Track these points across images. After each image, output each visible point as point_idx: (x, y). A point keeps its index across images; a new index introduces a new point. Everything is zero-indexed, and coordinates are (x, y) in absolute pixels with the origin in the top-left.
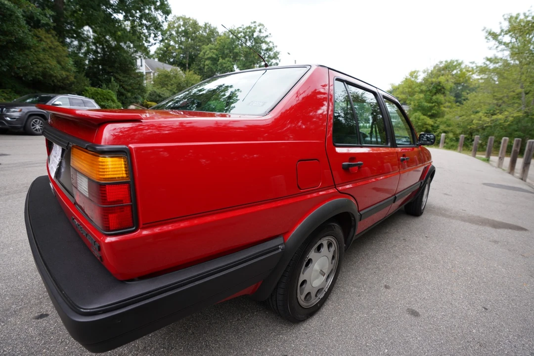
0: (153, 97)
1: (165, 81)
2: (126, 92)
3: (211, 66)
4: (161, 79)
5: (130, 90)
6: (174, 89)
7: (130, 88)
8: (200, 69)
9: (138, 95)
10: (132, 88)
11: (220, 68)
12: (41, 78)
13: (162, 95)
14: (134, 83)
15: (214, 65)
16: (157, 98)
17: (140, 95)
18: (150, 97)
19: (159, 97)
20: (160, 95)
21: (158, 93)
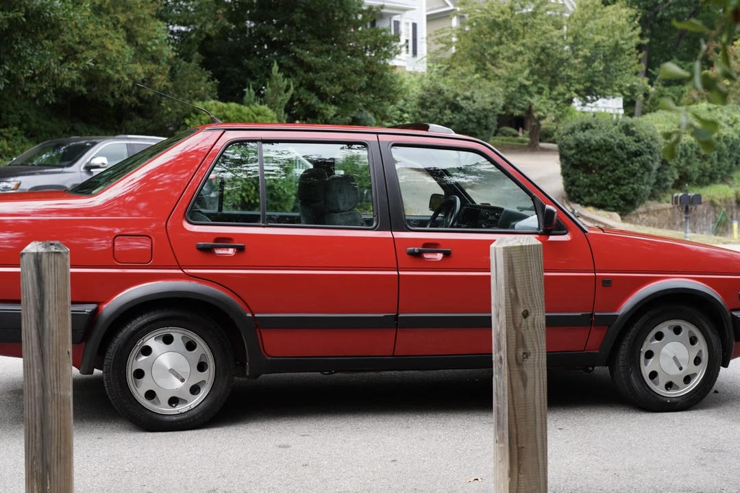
1: (490, 44)
5: (336, 95)
6: (521, 71)
7: (339, 89)
9: (365, 111)
10: (347, 89)
12: (84, 90)
13: (463, 103)
14: (352, 71)
16: (446, 114)
17: (371, 111)
18: (420, 113)
19: (453, 112)
20: (458, 101)
21: (451, 96)
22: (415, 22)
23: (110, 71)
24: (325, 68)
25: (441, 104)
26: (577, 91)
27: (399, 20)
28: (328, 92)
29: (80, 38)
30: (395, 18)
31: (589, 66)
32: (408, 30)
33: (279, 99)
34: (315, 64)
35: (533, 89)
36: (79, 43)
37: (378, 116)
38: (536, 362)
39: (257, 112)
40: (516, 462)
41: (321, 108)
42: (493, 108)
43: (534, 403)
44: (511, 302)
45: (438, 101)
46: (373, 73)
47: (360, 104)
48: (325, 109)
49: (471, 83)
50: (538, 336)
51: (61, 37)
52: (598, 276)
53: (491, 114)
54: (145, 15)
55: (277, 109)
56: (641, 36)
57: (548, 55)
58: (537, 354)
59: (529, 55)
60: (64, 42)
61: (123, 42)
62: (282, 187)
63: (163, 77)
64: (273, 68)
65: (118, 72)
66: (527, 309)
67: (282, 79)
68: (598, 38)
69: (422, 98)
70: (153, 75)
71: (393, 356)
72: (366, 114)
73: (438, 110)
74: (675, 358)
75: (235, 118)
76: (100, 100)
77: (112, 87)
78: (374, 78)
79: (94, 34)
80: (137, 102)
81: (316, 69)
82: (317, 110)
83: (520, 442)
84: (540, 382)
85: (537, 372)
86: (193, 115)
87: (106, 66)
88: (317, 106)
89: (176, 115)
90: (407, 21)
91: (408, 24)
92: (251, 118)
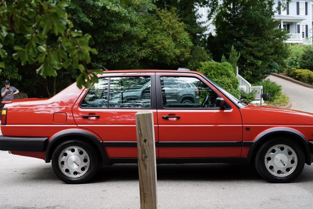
22: (307, 24)
23: (166, 52)
24: (256, 46)
25: (312, 58)
27: (299, 24)
28: (258, 55)
29: (155, 41)
30: (298, 24)
32: (304, 28)
33: (234, 59)
34: (252, 45)
36: (155, 43)
37: (280, 64)
38: (150, 160)
39: (224, 65)
40: (143, 199)
41: (255, 62)
43: (150, 176)
44: (139, 136)
45: (310, 56)
46: (277, 47)
47: (272, 59)
48: (257, 62)
50: (151, 149)
51: (148, 41)
52: (244, 126)
54: (180, 31)
55: (233, 63)
58: (150, 156)
60: (149, 43)
61: (171, 41)
62: (234, 93)
63: (188, 53)
64: (232, 48)
65: (169, 52)
66: (146, 139)
67: (235, 52)
69: (303, 56)
70: (184, 53)
71: (159, 158)
72: (274, 63)
73: (310, 60)
74: (281, 160)
75: (215, 68)
76: (165, 63)
77: (167, 58)
78: (278, 49)
79: (160, 39)
80: (178, 63)
81: (253, 47)
82: (254, 63)
83: (144, 191)
84: (152, 167)
85: (151, 163)
86: (200, 67)
87: (165, 51)
88: (254, 61)
89: (193, 67)
90: (303, 24)
91: (304, 25)
92: (222, 67)
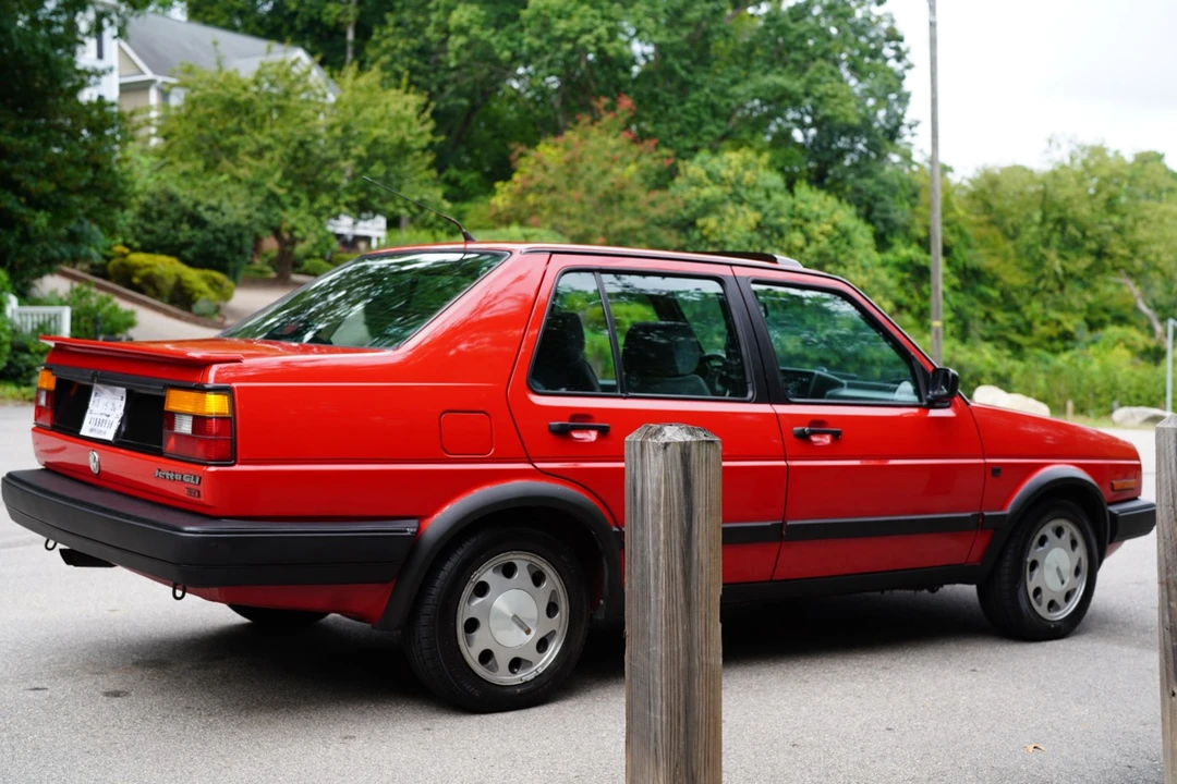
0: (160, 227)
1: (225, 132)
2: (24, 211)
3: (486, 35)
4: (200, 126)
5: (45, 196)
6: (267, 174)
7: (48, 187)
8: (422, 52)
9: (87, 223)
10: (61, 189)
11: (537, 43)
13: (208, 216)
14: (71, 162)
15: (498, 26)
16: (182, 230)
17: (96, 221)
18: (142, 227)
19: (192, 227)
20: (199, 213)
21: (190, 204)
25: (175, 216)
26: (347, 204)
28: (33, 190)
31: (366, 170)
35: (287, 200)
37: (105, 230)
41: (22, 215)
42: (250, 224)
45: (170, 210)
47: (80, 211)
48: (28, 216)
49: (217, 187)
53: (247, 233)
56: (434, 132)
57: (308, 153)
59: (279, 151)
68: (376, 132)
74: (1058, 569)
82: (15, 217)
88: (16, 211)
